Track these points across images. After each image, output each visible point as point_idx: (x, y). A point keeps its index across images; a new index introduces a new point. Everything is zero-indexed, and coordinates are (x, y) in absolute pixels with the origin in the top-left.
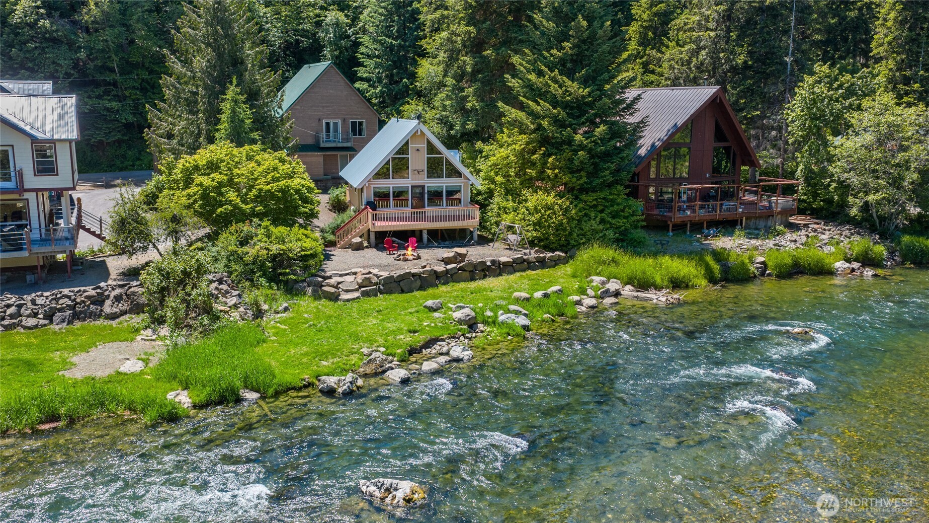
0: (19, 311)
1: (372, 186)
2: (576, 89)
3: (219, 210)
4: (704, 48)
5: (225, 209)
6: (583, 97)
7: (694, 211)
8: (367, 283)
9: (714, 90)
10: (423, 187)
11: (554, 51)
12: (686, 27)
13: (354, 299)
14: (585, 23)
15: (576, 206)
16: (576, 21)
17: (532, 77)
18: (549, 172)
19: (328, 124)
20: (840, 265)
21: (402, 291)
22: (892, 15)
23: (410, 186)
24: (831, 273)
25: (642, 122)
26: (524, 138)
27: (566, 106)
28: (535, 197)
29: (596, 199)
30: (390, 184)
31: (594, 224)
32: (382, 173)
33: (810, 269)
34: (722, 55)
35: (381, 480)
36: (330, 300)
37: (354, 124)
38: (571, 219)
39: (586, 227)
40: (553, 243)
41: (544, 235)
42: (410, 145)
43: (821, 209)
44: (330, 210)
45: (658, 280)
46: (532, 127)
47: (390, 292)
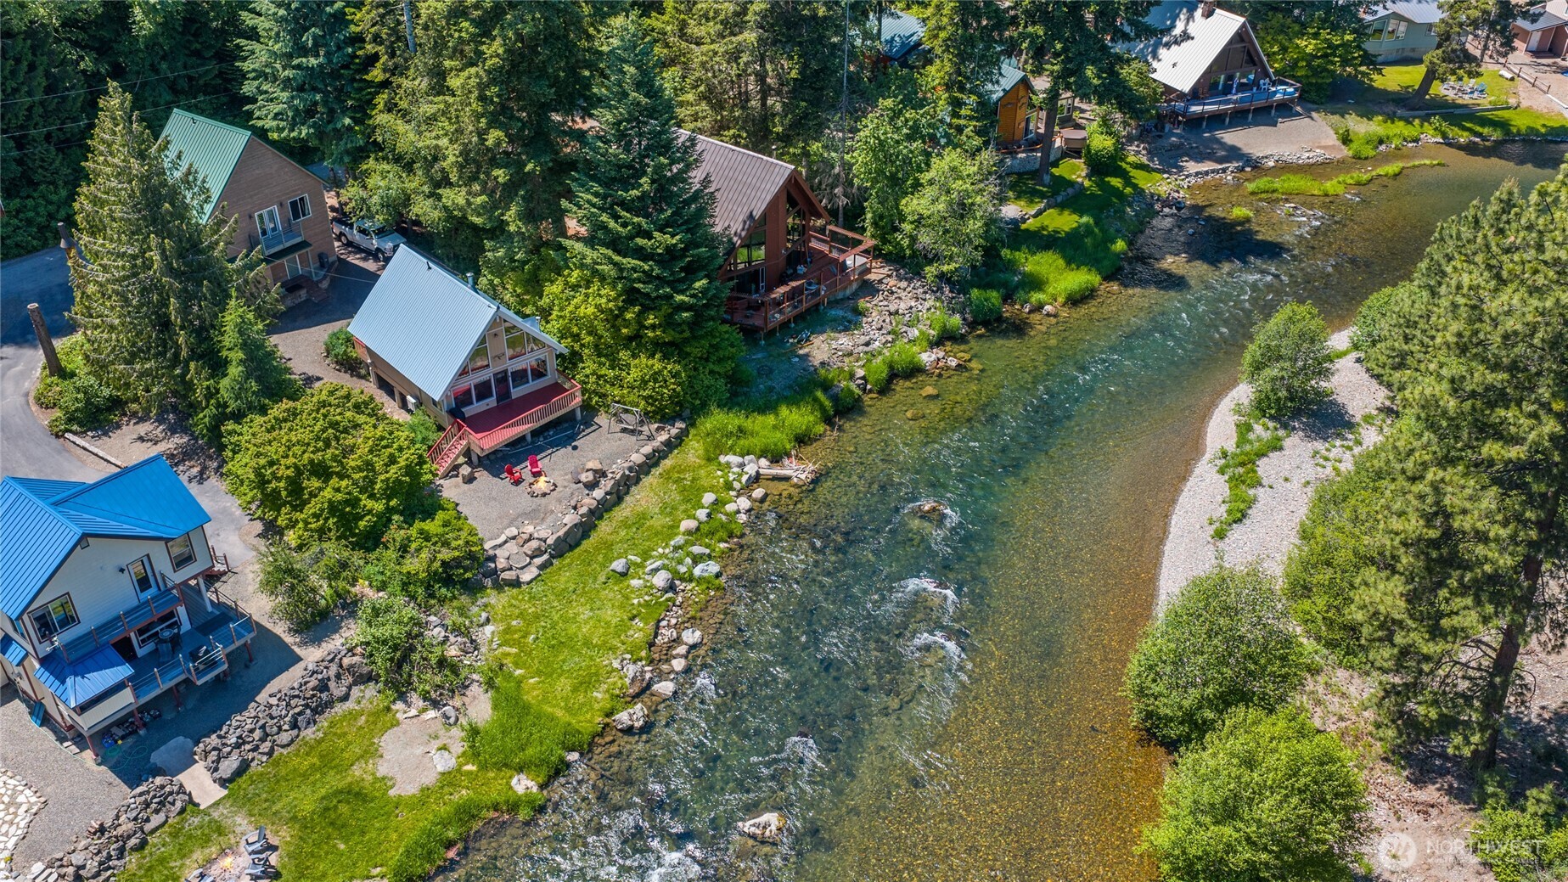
0: (265, 731)
8: (538, 552)
9: (789, 172)
10: (505, 371)
13: (535, 578)
19: (261, 216)
20: (927, 358)
21: (571, 547)
23: (491, 375)
30: (472, 379)
36: (513, 586)
37: (294, 204)
44: (339, 370)
47: (562, 553)
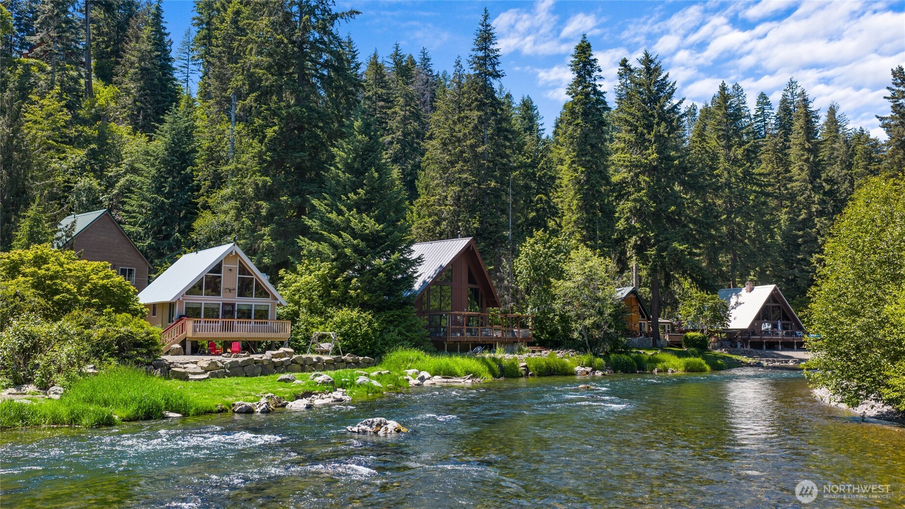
1: (185, 301)
2: (371, 224)
3: (58, 297)
4: (444, 219)
5: (63, 297)
6: (377, 231)
7: (462, 334)
8: (214, 366)
9: (468, 240)
10: (233, 305)
11: (351, 195)
12: (429, 204)
13: (205, 379)
14: (376, 175)
15: (377, 319)
16: (370, 172)
17: (333, 216)
18: (352, 292)
20: (578, 369)
21: (247, 376)
22: (575, 202)
23: (221, 303)
24: (573, 374)
25: (419, 258)
26: (327, 265)
27: (364, 238)
28: (340, 313)
29: (392, 316)
30: (204, 300)
31: (394, 335)
32: (195, 289)
33: (558, 372)
34: (460, 224)
35: (371, 420)
36: (181, 379)
37: (123, 271)
38: (374, 330)
39: (387, 337)
40: (361, 350)
41: (352, 343)
42: (223, 265)
43: (547, 340)
45: (458, 371)
46: (333, 257)
47: (237, 375)
